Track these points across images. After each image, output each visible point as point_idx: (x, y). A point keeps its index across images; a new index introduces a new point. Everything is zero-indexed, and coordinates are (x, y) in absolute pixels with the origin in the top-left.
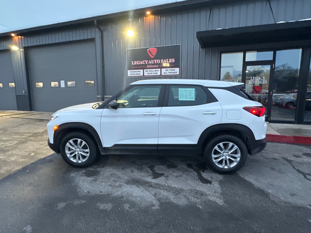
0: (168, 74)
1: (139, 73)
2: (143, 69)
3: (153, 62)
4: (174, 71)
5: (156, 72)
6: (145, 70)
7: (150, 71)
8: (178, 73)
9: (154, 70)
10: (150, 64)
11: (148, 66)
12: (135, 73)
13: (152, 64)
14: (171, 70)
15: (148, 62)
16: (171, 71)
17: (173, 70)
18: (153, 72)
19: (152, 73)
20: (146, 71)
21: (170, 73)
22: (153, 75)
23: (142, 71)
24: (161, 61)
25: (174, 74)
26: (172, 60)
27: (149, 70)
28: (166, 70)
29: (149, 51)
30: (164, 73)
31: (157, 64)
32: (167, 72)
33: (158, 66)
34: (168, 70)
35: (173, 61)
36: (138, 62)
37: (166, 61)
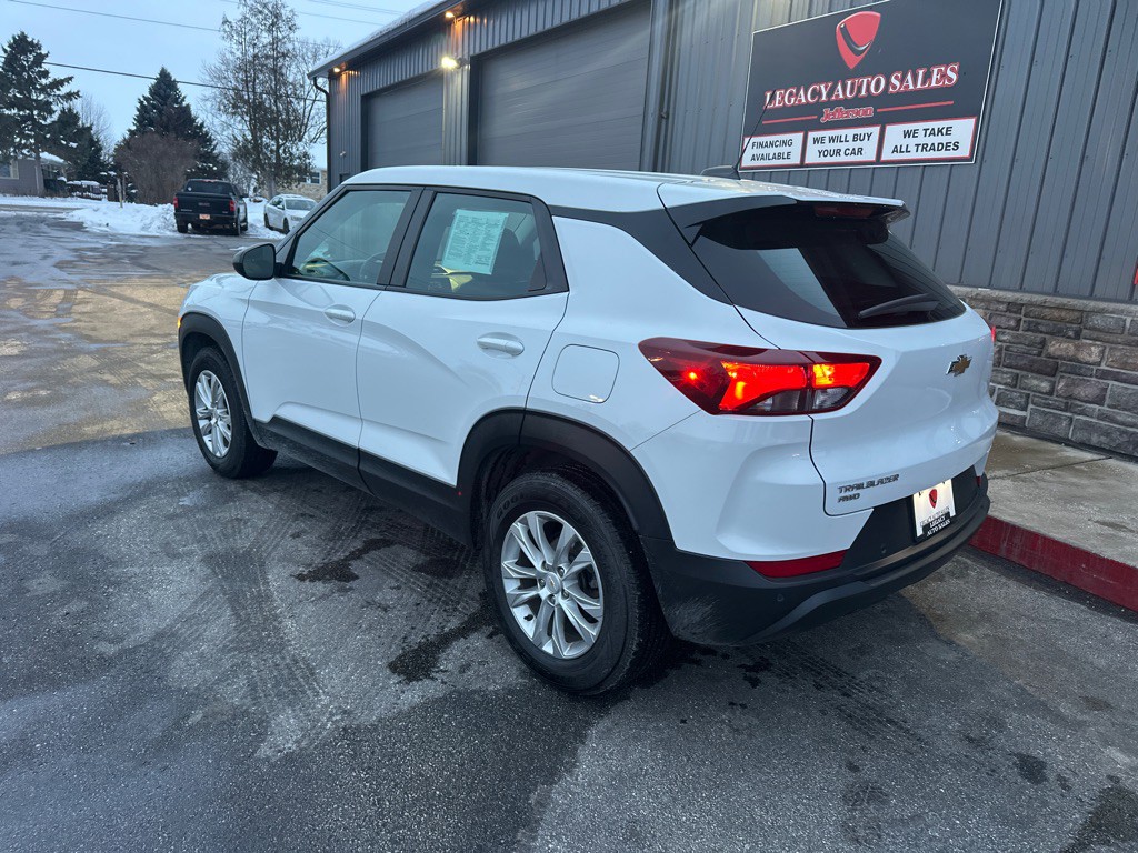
0: (913, 155)
1: (784, 150)
2: (805, 128)
3: (851, 93)
4: (944, 139)
5: (858, 144)
6: (812, 135)
7: (832, 139)
8: (964, 151)
9: (850, 132)
10: (839, 102)
11: (829, 115)
12: (772, 151)
13: (846, 103)
14: (932, 133)
15: (830, 94)
16: (930, 140)
17: (940, 131)
18: (843, 146)
19: (838, 152)
20: (816, 141)
21: (925, 147)
22: (842, 158)
23: (798, 137)
24: (888, 83)
25: (943, 154)
26: (944, 75)
27: (828, 134)
28: (907, 134)
29: (844, 30)
30: (895, 150)
31: (869, 100)
32: (912, 141)
33: (869, 112)
34: (914, 133)
35: (950, 80)
36: (791, 94)
37: (915, 83)
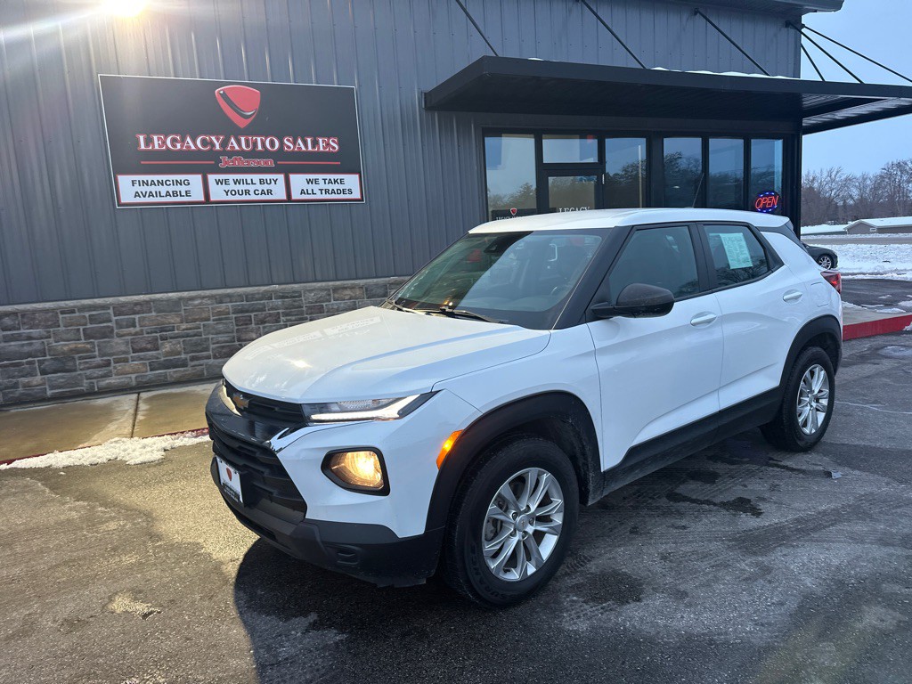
0: (319, 196)
1: (183, 189)
2: (204, 172)
3: (247, 146)
4: (341, 187)
5: (266, 187)
6: (212, 178)
7: (236, 182)
8: (356, 195)
9: (256, 177)
10: (233, 153)
11: (225, 161)
12: (163, 190)
13: (242, 153)
14: (330, 182)
15: (224, 144)
16: (330, 187)
17: (336, 181)
18: (251, 188)
19: (247, 192)
20: (218, 182)
21: (327, 191)
22: (253, 197)
23: (196, 179)
24: (282, 144)
25: (342, 196)
26: (328, 144)
27: (231, 177)
28: (309, 181)
30: (303, 192)
31: (265, 154)
32: (316, 188)
33: (271, 163)
34: (316, 181)
35: (334, 148)
36: (174, 141)
37: (306, 146)
